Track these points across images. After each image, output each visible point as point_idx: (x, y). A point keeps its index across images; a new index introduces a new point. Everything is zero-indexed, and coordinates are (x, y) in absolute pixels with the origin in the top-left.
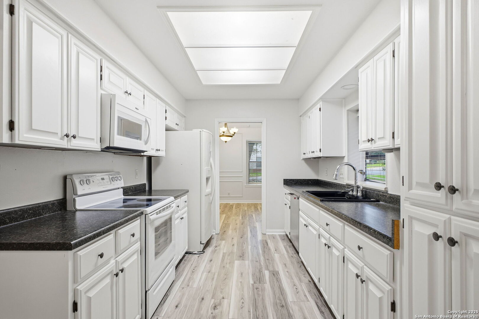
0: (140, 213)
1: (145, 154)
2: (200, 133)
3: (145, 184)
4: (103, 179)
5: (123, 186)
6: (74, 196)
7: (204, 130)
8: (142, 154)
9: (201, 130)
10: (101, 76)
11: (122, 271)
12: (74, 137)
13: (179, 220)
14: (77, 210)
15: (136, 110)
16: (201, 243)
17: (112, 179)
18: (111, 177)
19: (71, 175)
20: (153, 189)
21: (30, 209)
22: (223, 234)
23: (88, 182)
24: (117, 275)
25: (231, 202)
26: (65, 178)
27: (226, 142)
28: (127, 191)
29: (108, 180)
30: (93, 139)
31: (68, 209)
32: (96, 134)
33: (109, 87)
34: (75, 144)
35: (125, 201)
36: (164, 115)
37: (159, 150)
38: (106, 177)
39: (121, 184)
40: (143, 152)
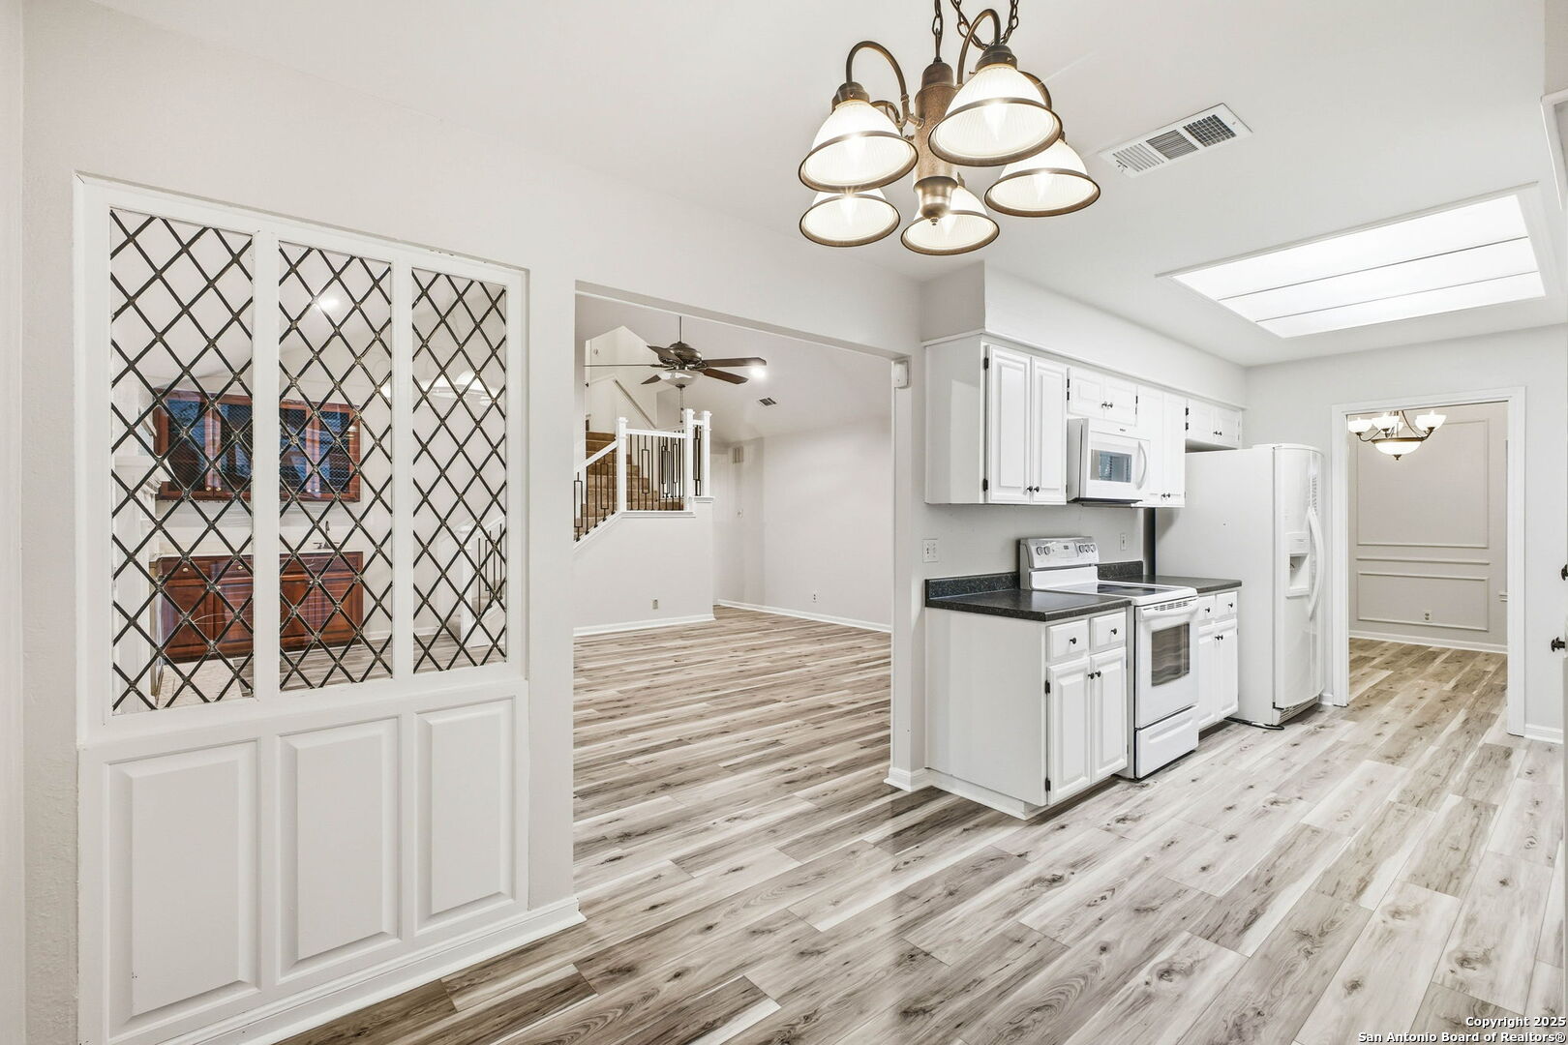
0: (1126, 602)
1: (1138, 504)
2: (1274, 453)
3: (1141, 563)
4: (1066, 548)
5: (1097, 562)
6: (1030, 570)
7: (1284, 445)
8: (1133, 505)
9: (1274, 445)
10: (1068, 393)
11: (1099, 674)
12: (1037, 490)
13: (1210, 639)
14: (1033, 590)
15: (1121, 433)
16: (1274, 707)
17: (1080, 549)
18: (1078, 545)
19: (1027, 539)
20: (1157, 574)
21: (986, 580)
22: (1360, 709)
23: (1047, 551)
24: (1092, 676)
25: (1434, 643)
26: (1018, 543)
27: (1398, 457)
28: (1104, 571)
29: (1073, 550)
30: (1057, 489)
31: (1022, 588)
32: (1061, 482)
33: (1080, 408)
34: (1038, 499)
35: (1101, 588)
36: (1183, 419)
37: (1169, 496)
38: (1071, 545)
39: (1094, 557)
40: (1135, 501)
